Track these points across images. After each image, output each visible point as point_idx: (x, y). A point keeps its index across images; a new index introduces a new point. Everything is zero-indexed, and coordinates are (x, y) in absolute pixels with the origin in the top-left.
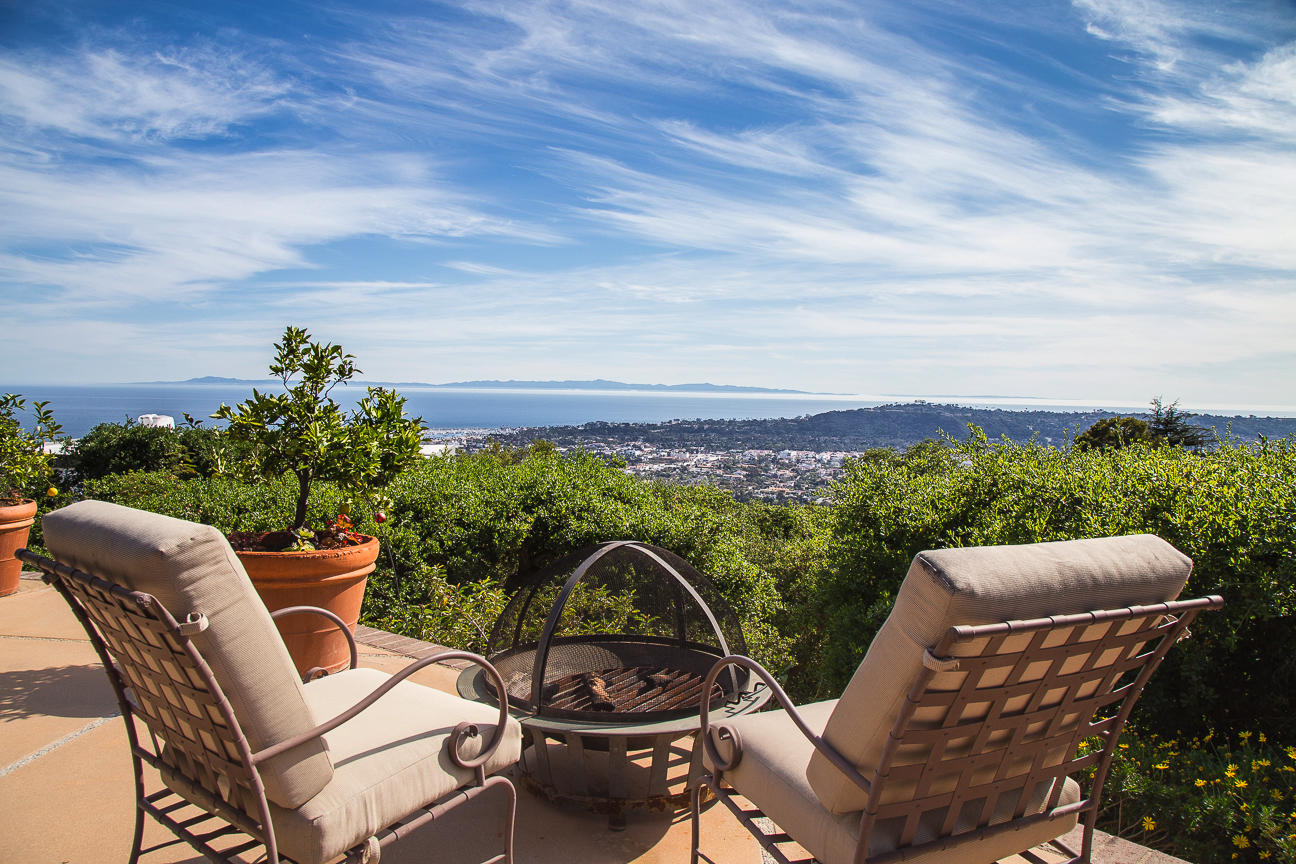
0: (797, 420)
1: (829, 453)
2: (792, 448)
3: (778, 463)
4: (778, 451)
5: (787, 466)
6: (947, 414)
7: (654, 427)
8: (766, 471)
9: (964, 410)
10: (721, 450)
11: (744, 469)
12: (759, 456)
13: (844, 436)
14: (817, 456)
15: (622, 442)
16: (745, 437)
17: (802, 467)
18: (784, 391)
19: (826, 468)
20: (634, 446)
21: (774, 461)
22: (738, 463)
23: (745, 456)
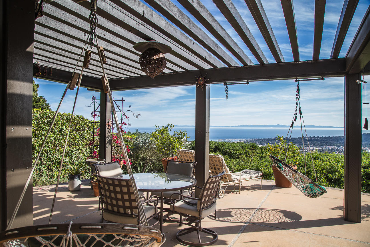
2: (343, 146)
3: (338, 151)
4: (338, 147)
7: (296, 139)
10: (318, 146)
12: (331, 148)
16: (326, 142)
21: (337, 150)
22: (324, 150)
23: (326, 148)
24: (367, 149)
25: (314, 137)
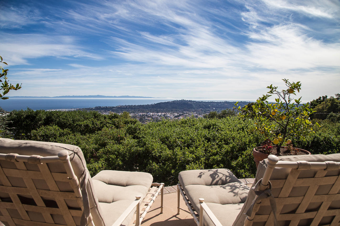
0: (151, 105)
1: (160, 113)
2: (151, 112)
3: (147, 116)
4: (147, 113)
5: (150, 117)
6: (190, 103)
7: (114, 107)
8: (144, 118)
9: (194, 101)
10: (132, 113)
11: (139, 118)
12: (142, 114)
13: (164, 109)
14: (157, 114)
15: (105, 112)
16: (139, 109)
17: (154, 117)
18: (148, 97)
19: (160, 117)
20: (109, 113)
21: (146, 115)
22: (137, 116)
23: (139, 114)
24: (167, 114)
25: (129, 106)
